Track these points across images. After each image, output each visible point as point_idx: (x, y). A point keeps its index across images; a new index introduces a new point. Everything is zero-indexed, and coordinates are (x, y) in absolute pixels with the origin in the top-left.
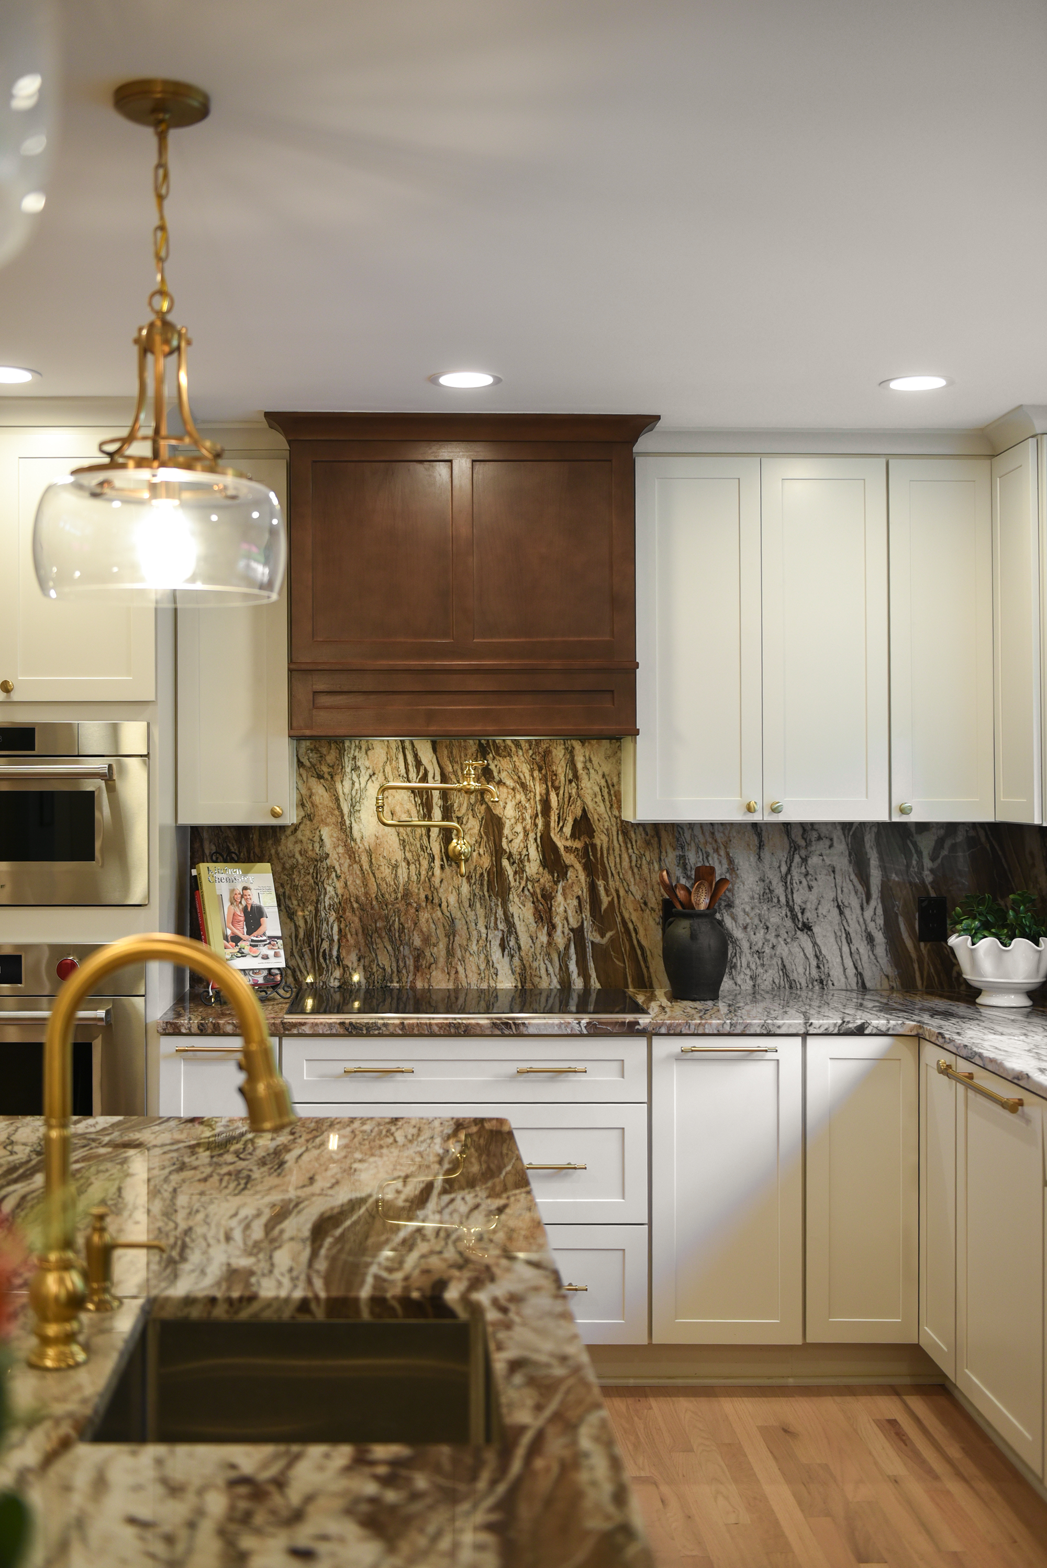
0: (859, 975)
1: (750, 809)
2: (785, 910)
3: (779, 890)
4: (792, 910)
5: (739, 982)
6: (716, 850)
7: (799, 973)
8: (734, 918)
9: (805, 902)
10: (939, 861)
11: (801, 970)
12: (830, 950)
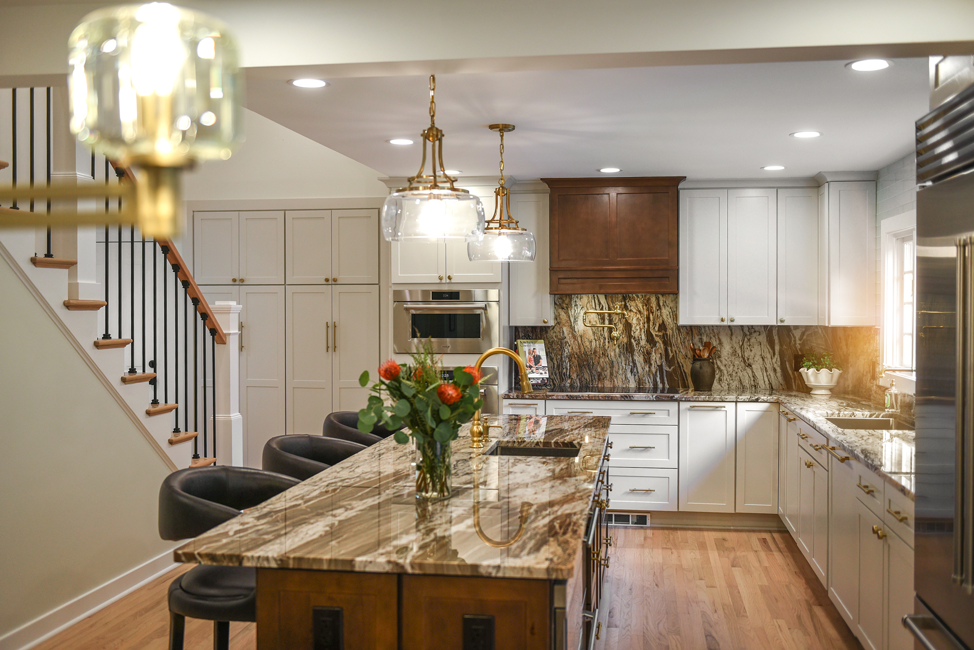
0: (770, 384)
1: (722, 320)
2: (741, 359)
3: (739, 351)
4: (744, 359)
5: (723, 386)
6: (714, 336)
7: (746, 383)
8: (721, 362)
9: (749, 356)
10: (802, 340)
11: (747, 382)
12: (759, 374)
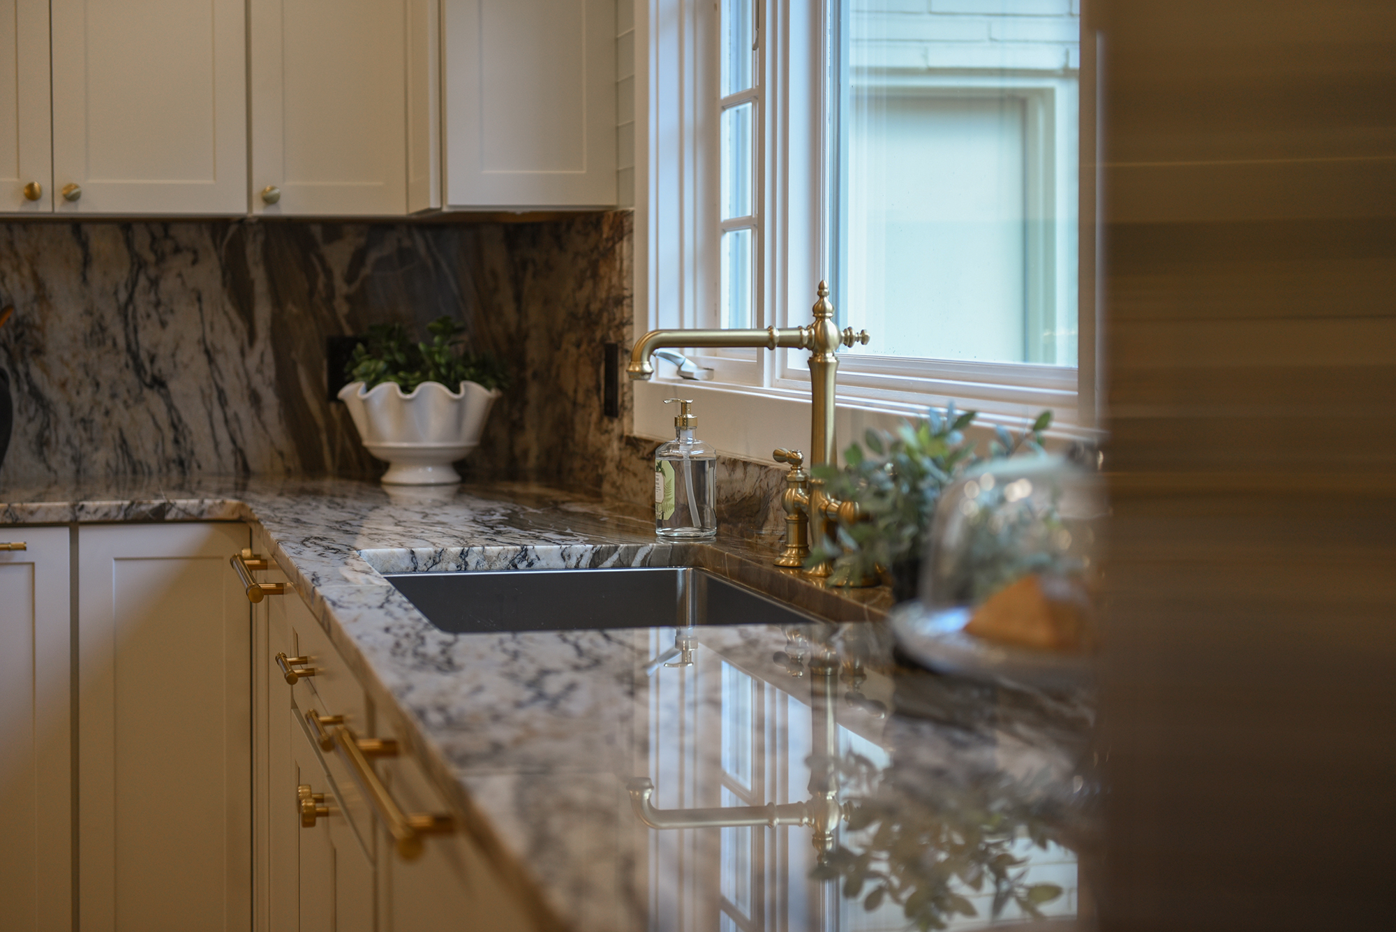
0: (239, 452)
1: (32, 194)
2: (124, 358)
3: (116, 329)
4: (135, 357)
5: (54, 465)
6: (17, 268)
7: (147, 449)
8: (45, 369)
9: (156, 346)
10: (357, 284)
11: (149, 446)
12: (195, 416)
